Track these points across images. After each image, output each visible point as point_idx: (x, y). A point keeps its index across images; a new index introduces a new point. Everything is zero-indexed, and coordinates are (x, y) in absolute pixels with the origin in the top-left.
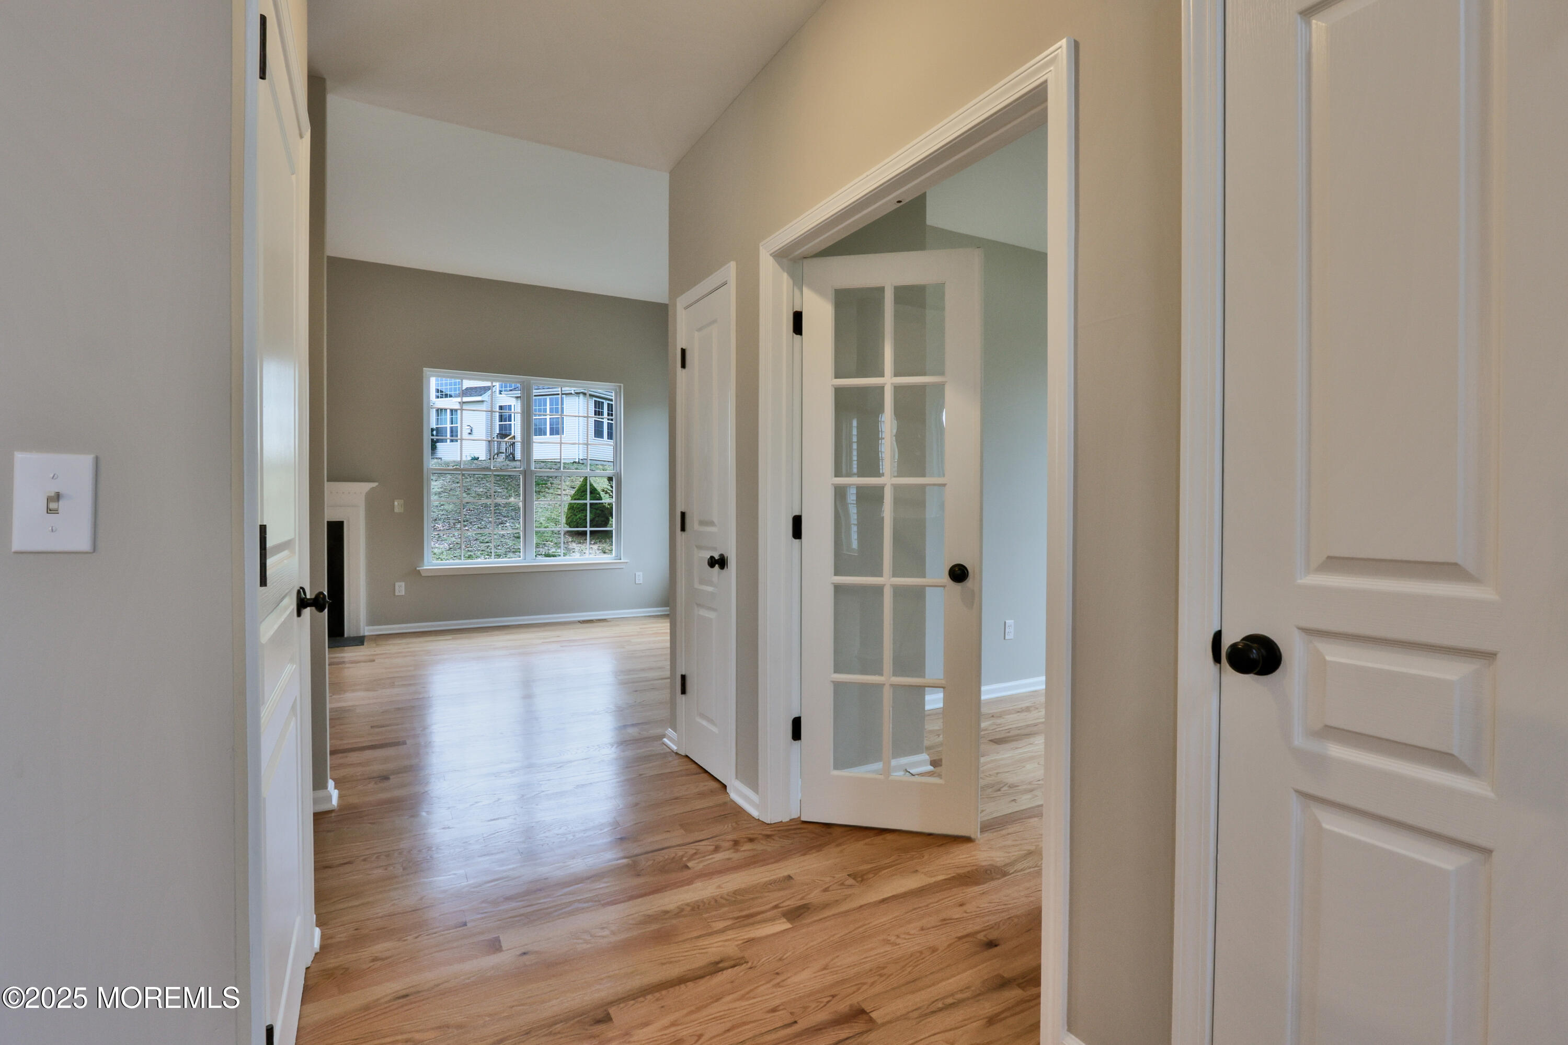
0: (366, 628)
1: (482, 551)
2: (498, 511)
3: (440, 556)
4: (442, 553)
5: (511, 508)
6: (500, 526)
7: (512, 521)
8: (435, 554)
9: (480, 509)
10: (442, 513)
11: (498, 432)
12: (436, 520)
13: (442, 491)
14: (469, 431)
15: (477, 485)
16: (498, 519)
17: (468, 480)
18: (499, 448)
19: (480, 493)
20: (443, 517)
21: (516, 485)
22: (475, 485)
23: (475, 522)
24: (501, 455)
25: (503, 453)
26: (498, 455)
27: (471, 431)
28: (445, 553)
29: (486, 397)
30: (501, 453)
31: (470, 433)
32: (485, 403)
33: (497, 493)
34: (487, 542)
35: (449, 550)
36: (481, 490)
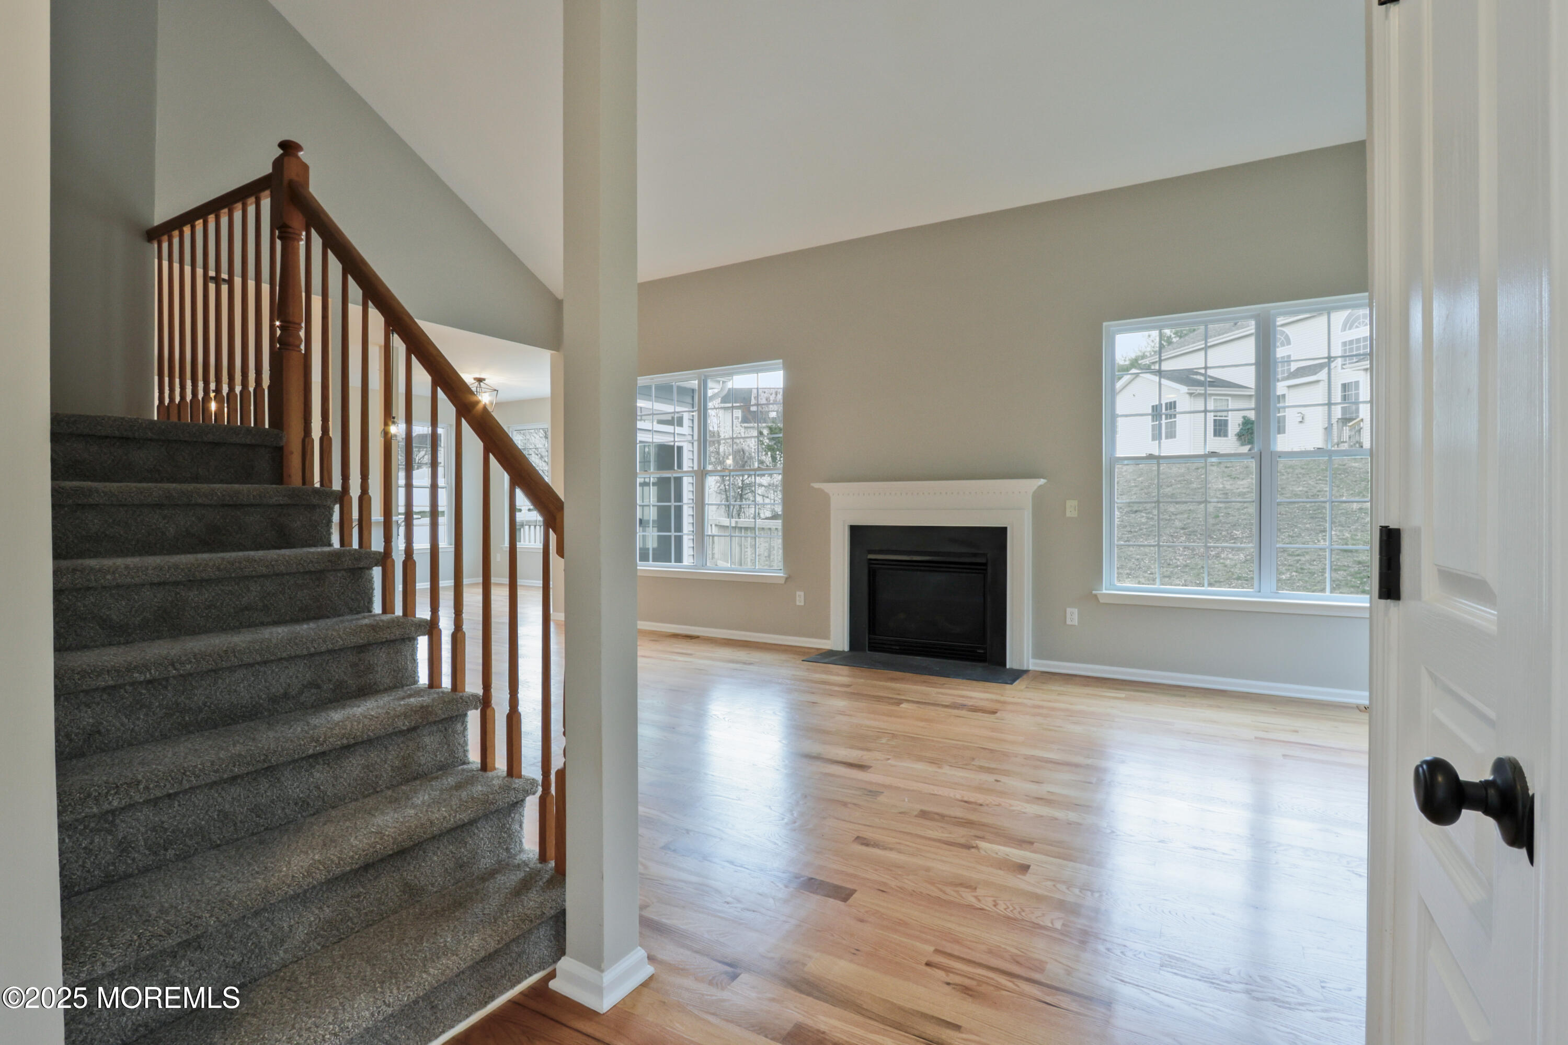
0: (1031, 661)
1: (1290, 565)
2: (1321, 516)
3: (1232, 570)
4: (1235, 565)
5: (1340, 512)
6: (1320, 535)
7: (1340, 528)
8: (1226, 566)
9: (1295, 512)
10: (1243, 517)
11: (1340, 417)
12: (1235, 525)
13: (1248, 492)
14: (1301, 420)
15: (1295, 483)
16: (1320, 525)
17: (1284, 477)
18: (1340, 436)
19: (1299, 493)
20: (1245, 522)
21: (1352, 481)
22: (1292, 483)
23: (1285, 528)
24: (1343, 444)
25: (1346, 442)
26: (1338, 445)
27: (1303, 418)
28: (1239, 566)
29: (1323, 375)
30: (1343, 442)
31: (1301, 422)
32: (1321, 383)
33: (1322, 493)
34: (1298, 555)
35: (1244, 562)
36: (1301, 489)
